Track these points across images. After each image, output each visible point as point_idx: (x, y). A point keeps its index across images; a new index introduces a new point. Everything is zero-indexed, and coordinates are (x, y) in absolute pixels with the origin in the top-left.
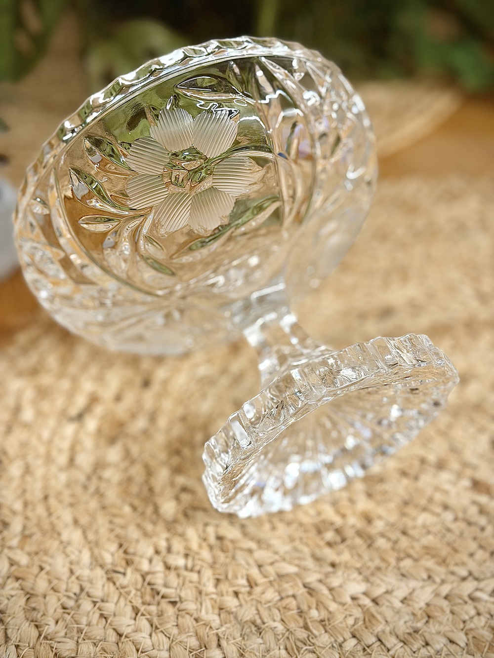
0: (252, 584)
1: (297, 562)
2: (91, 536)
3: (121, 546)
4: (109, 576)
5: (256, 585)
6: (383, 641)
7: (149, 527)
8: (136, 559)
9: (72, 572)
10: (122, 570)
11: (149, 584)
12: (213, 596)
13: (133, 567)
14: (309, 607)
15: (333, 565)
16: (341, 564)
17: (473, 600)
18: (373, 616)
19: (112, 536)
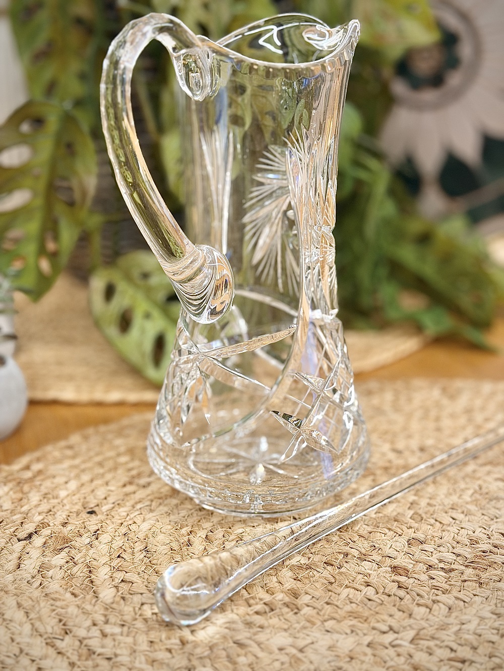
2: (32, 615)
3: (60, 621)
4: (49, 641)
7: (88, 607)
8: (74, 629)
9: (13, 640)
10: (61, 637)
11: (86, 646)
12: (147, 653)
13: (71, 635)
14: (238, 655)
15: (261, 627)
16: (269, 626)
17: (394, 646)
18: (299, 659)
19: (53, 614)
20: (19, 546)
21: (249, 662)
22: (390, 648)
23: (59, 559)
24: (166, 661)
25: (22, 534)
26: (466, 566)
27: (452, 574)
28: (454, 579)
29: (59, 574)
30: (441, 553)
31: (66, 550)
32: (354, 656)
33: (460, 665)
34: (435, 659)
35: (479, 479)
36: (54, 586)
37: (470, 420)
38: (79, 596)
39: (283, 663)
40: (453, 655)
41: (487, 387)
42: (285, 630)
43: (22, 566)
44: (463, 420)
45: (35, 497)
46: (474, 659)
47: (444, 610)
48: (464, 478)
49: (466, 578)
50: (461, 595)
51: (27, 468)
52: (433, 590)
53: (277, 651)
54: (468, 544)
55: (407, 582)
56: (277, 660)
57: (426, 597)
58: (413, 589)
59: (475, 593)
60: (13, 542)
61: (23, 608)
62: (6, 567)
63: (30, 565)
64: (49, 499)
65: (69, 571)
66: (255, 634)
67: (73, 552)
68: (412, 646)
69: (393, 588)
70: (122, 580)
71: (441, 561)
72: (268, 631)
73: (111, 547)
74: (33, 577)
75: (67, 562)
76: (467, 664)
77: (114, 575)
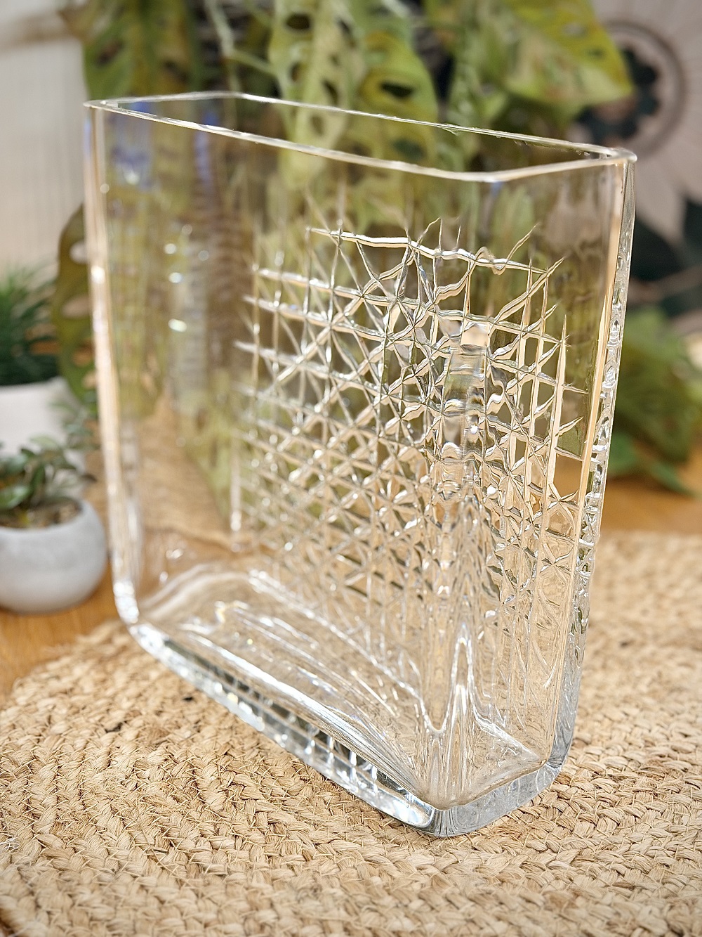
0: (307, 858)
3: (163, 830)
4: (150, 854)
5: (312, 858)
6: (453, 900)
9: (109, 852)
10: (165, 850)
11: (194, 861)
12: (266, 869)
13: (176, 847)
14: (372, 875)
17: (551, 868)
18: (441, 880)
19: (153, 822)
20: (106, 738)
21: (384, 883)
22: (547, 869)
23: (156, 757)
24: (288, 880)
25: (110, 724)
26: (639, 773)
27: (622, 783)
28: (625, 789)
29: (158, 775)
30: (609, 758)
31: (164, 745)
32: (506, 879)
33: (628, 892)
34: (599, 884)
35: (658, 663)
36: (153, 789)
37: (651, 586)
38: (182, 801)
39: (422, 886)
40: (620, 879)
41: (673, 543)
43: (113, 763)
44: (641, 587)
45: (120, 678)
46: (644, 885)
47: (611, 825)
48: (640, 662)
49: (639, 788)
50: (632, 809)
51: (109, 641)
52: (599, 802)
53: (416, 870)
54: (642, 745)
55: (568, 791)
56: (416, 882)
57: (591, 809)
58: (576, 800)
59: (648, 806)
60: (100, 734)
62: (94, 764)
63: (123, 762)
64: (137, 681)
65: (169, 771)
67: (172, 747)
68: (573, 868)
69: (552, 800)
70: (232, 782)
71: (609, 767)
73: (216, 742)
74: (127, 778)
75: (166, 760)
76: (636, 890)
77: (222, 776)
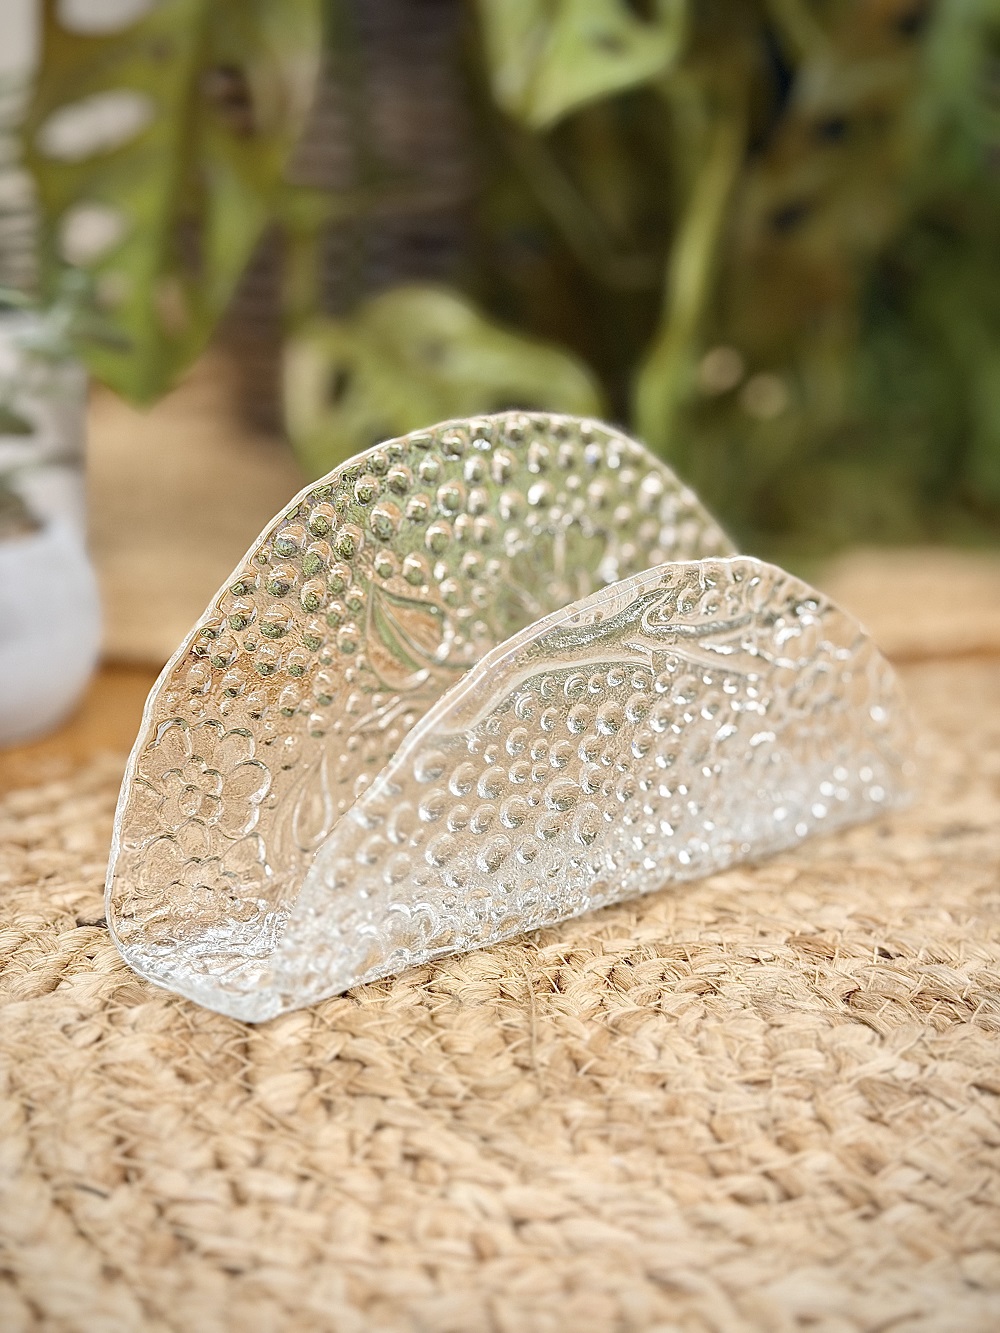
0: (481, 1254)
1: (633, 1220)
2: (41, 1118)
3: (119, 1141)
4: (63, 1194)
5: (496, 1254)
7: (214, 1115)
8: (152, 1171)
10: (103, 1188)
11: (174, 1223)
13: (138, 1186)
15: (746, 1241)
16: (772, 1243)
19: (103, 1122)
36: (132, 1048)
38: (197, 1081)
42: (827, 1262)
43: (63, 985)
60: (61, 927)
61: (22, 1096)
63: (86, 987)
66: (723, 1260)
70: (338, 1055)
72: (768, 1256)
74: (83, 1018)
77: (317, 1039)
